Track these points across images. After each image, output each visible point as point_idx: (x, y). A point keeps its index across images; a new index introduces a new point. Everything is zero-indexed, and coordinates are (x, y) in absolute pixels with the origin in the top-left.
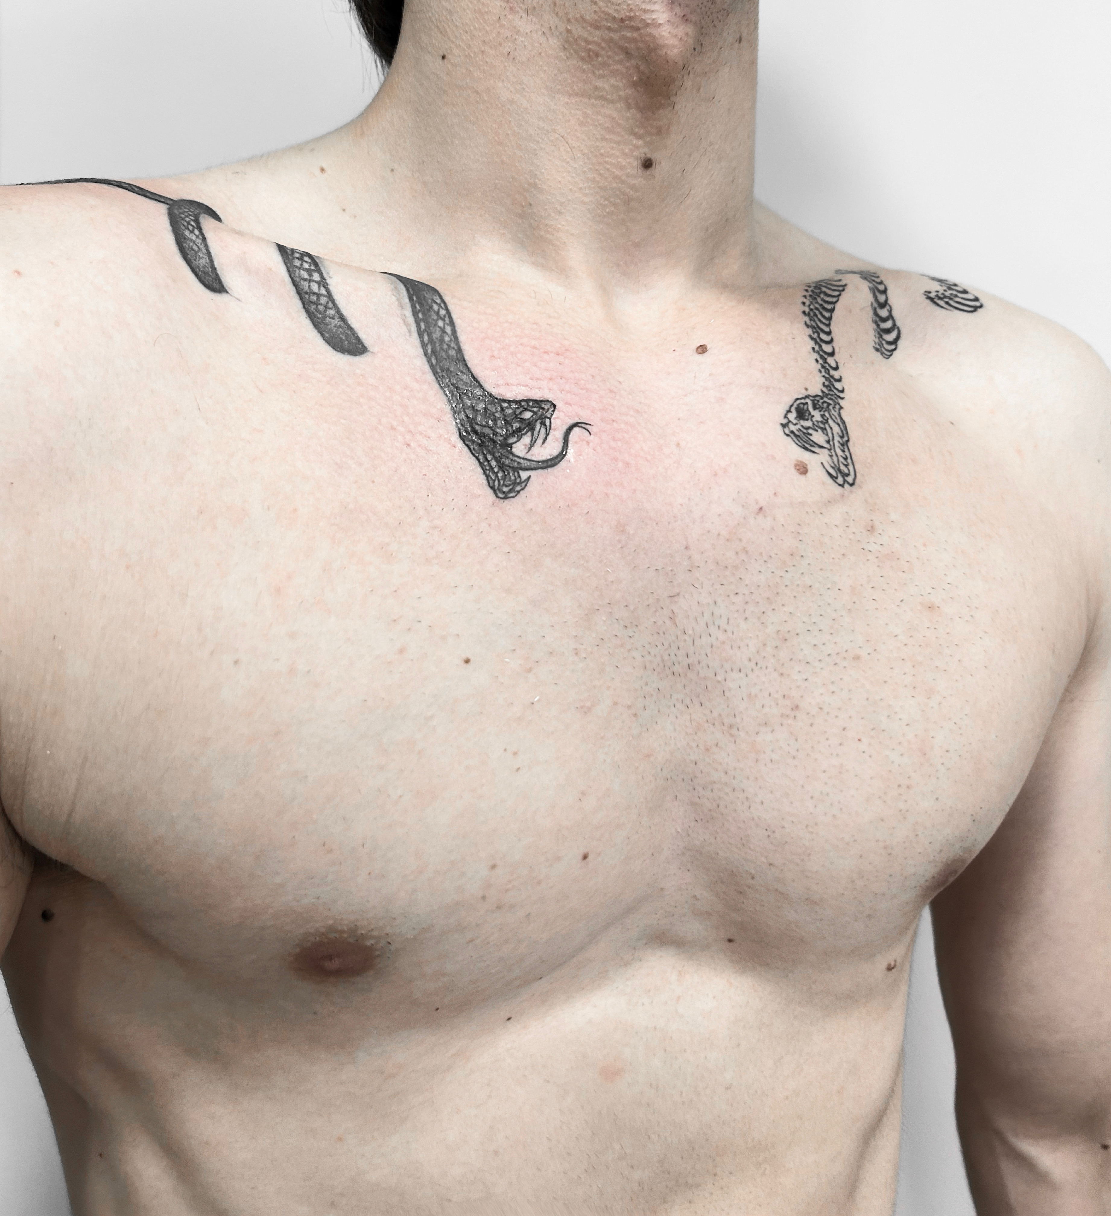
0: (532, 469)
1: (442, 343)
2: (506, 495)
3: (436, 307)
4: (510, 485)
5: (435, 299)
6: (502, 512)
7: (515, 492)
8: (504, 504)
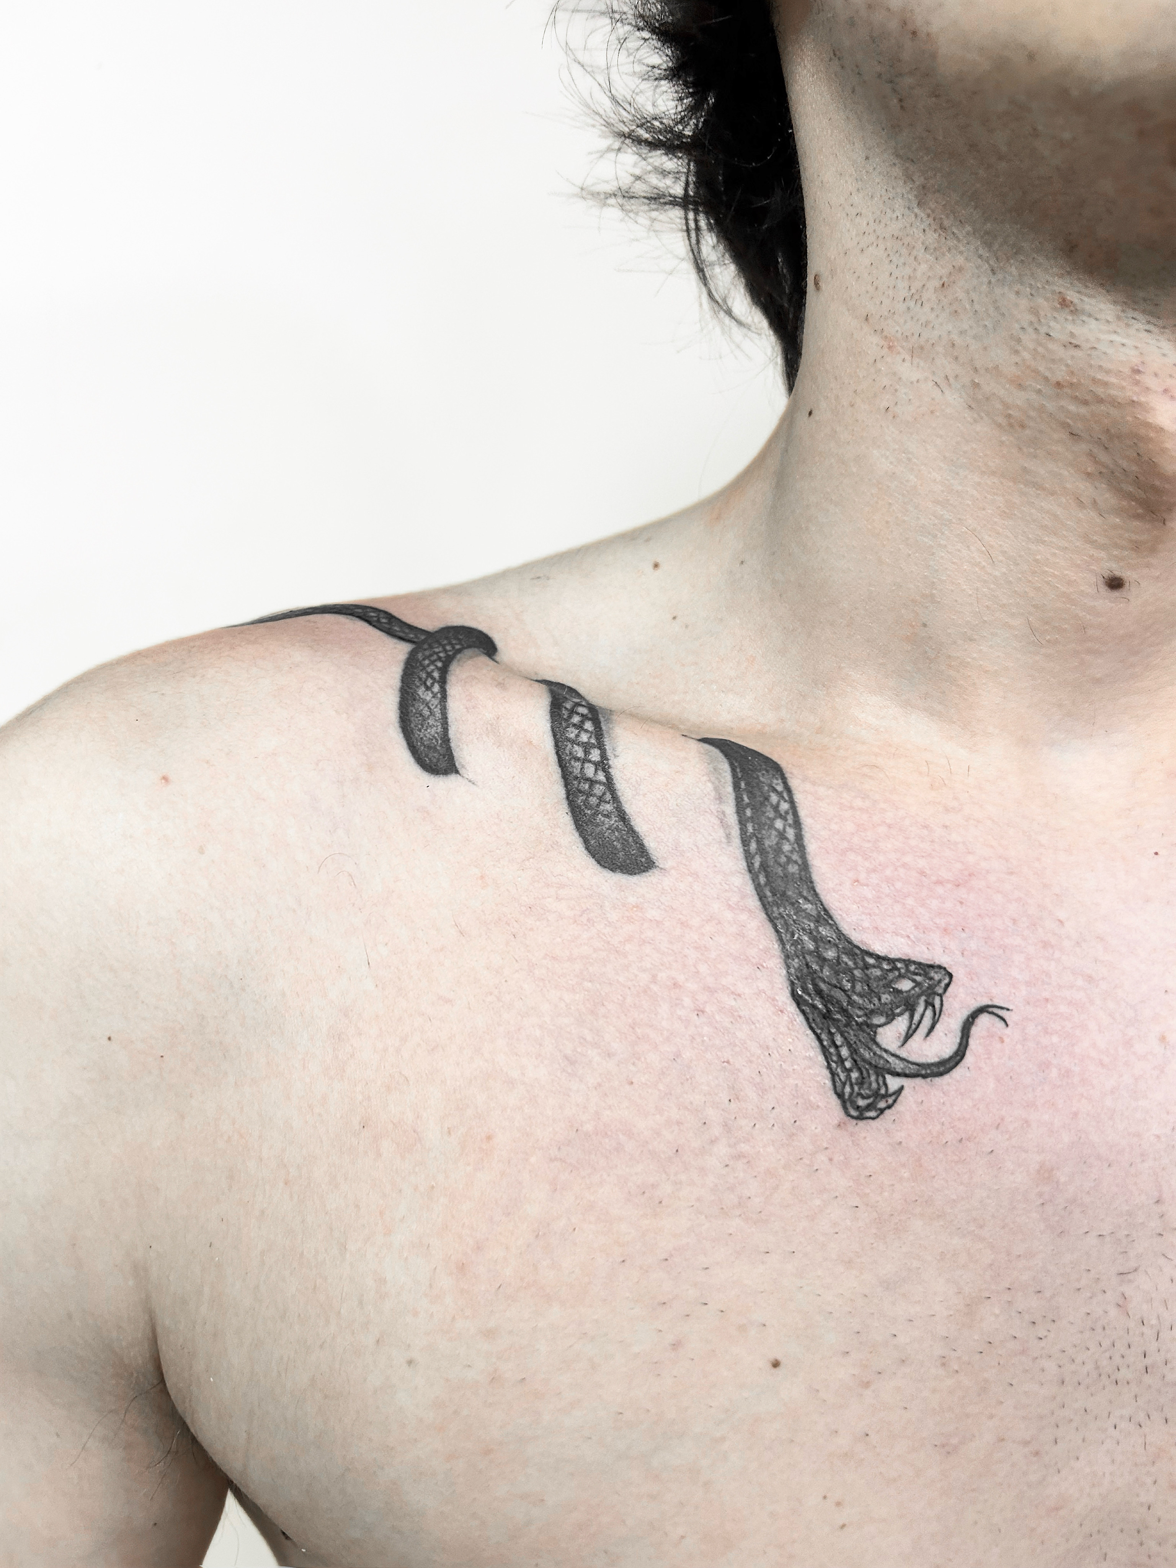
0: (906, 1076)
1: (778, 854)
2: (861, 1114)
3: (774, 798)
4: (868, 1097)
5: (774, 785)
6: (853, 1141)
7: (876, 1111)
8: (857, 1128)
